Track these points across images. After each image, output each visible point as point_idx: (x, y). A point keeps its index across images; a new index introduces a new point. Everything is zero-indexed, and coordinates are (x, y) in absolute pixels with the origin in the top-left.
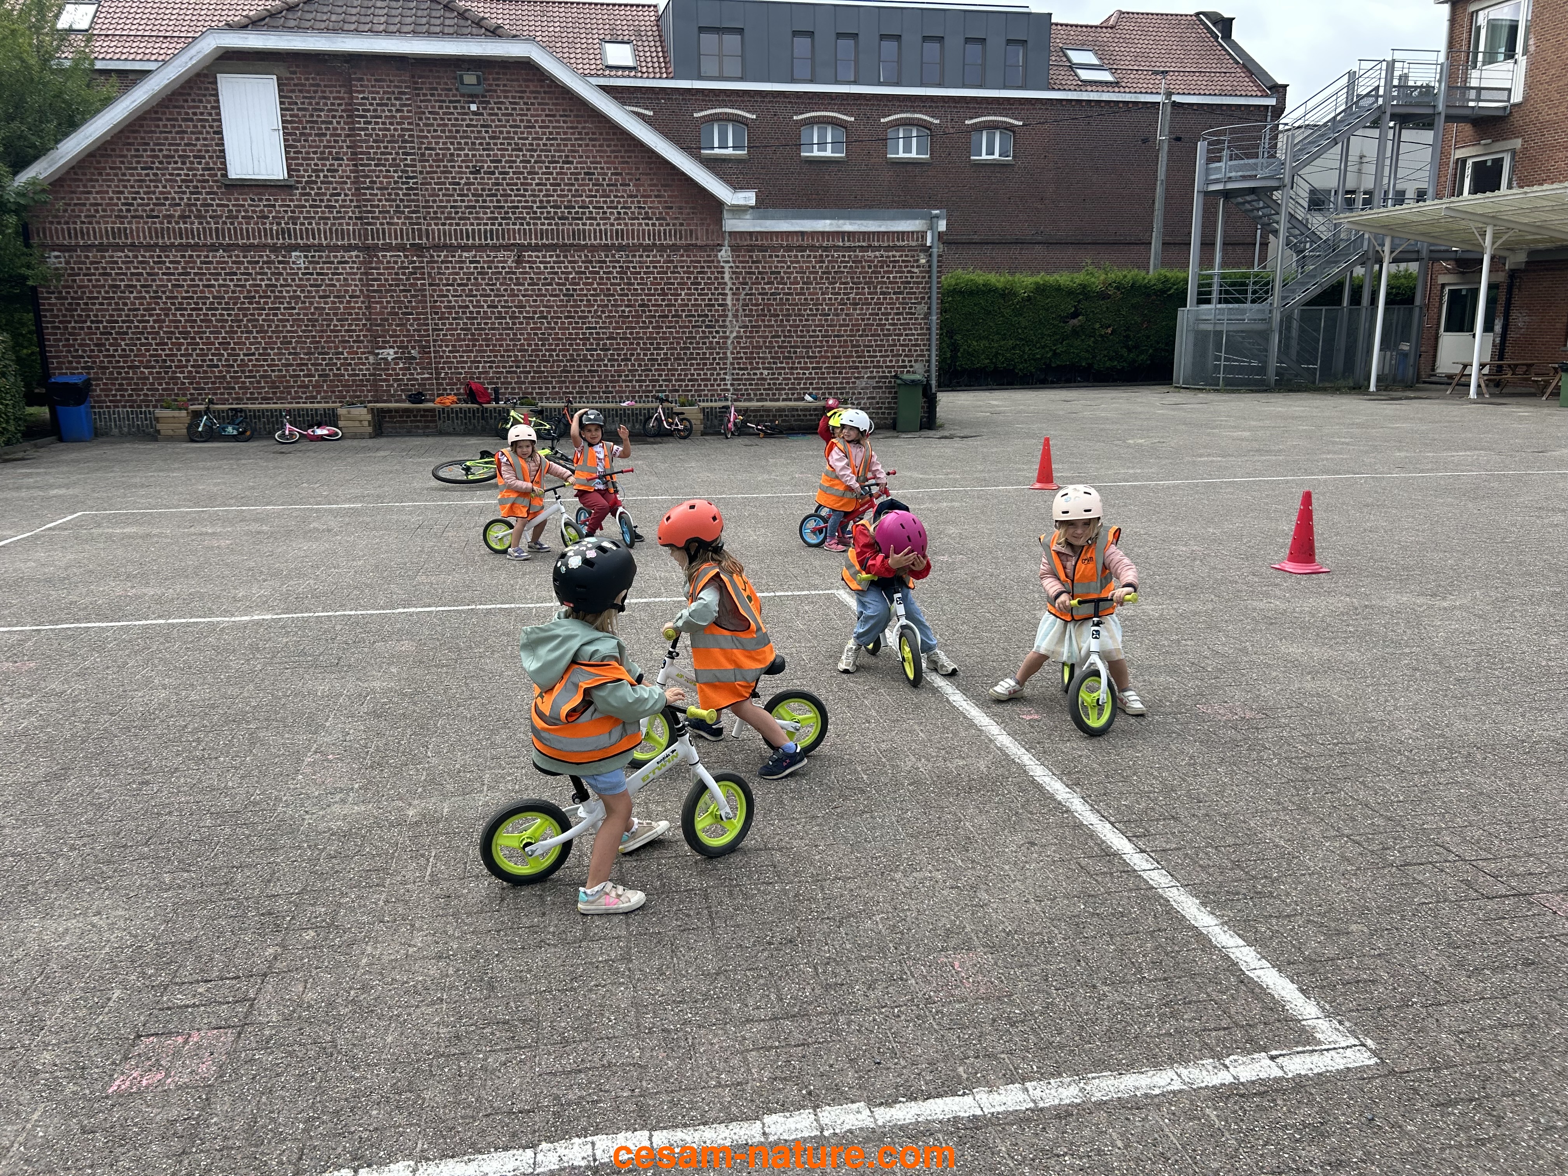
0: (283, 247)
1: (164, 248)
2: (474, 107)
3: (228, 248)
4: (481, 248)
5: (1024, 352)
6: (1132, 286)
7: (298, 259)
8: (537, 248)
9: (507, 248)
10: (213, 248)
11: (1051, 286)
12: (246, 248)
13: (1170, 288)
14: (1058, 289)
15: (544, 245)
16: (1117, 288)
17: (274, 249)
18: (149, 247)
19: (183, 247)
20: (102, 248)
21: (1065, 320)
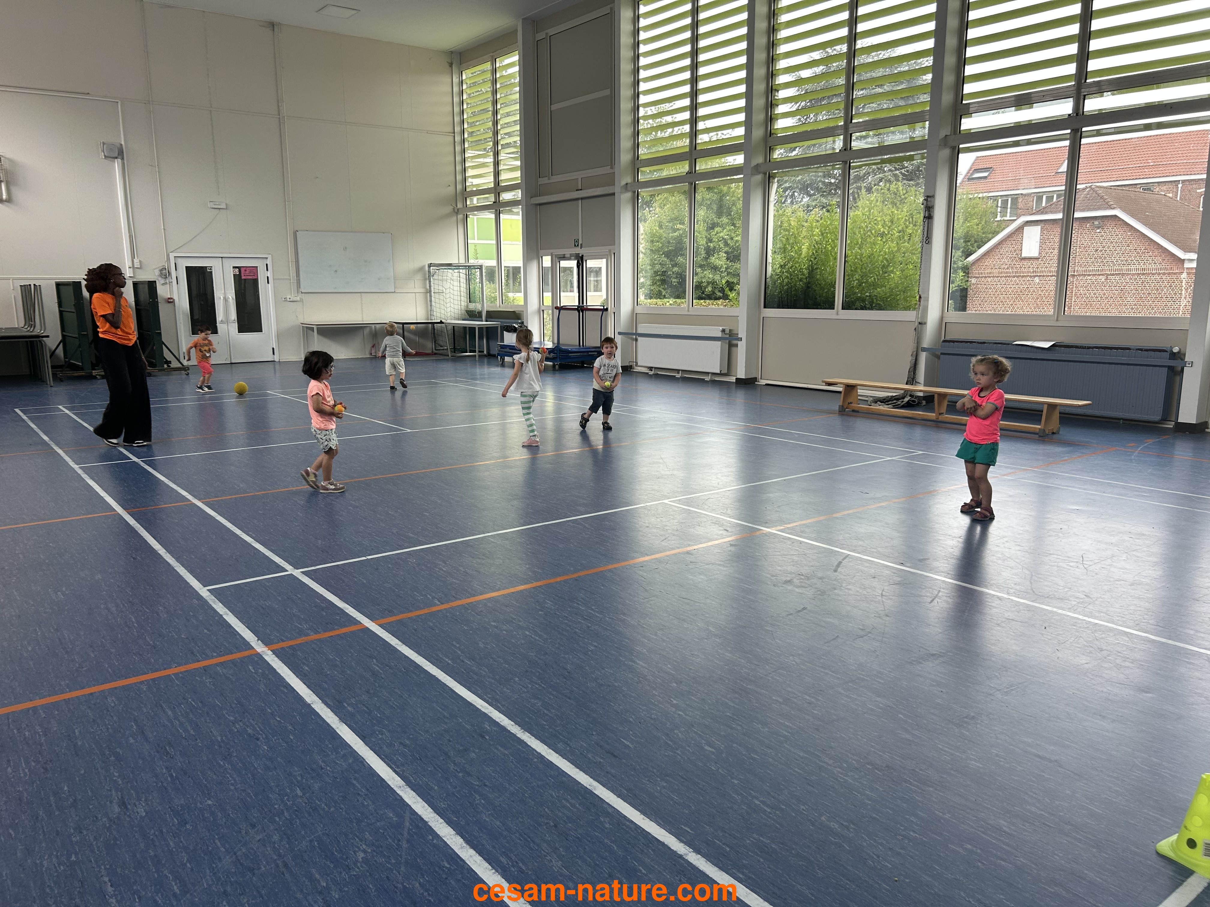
0: (1033, 276)
1: (1001, 277)
2: (1098, 231)
3: (1018, 277)
4: (1094, 275)
7: (1037, 280)
8: (1113, 275)
9: (1102, 275)
10: (1014, 277)
12: (1023, 276)
15: (1116, 274)
17: (1031, 277)
18: (998, 277)
19: (1006, 277)
20: (985, 277)
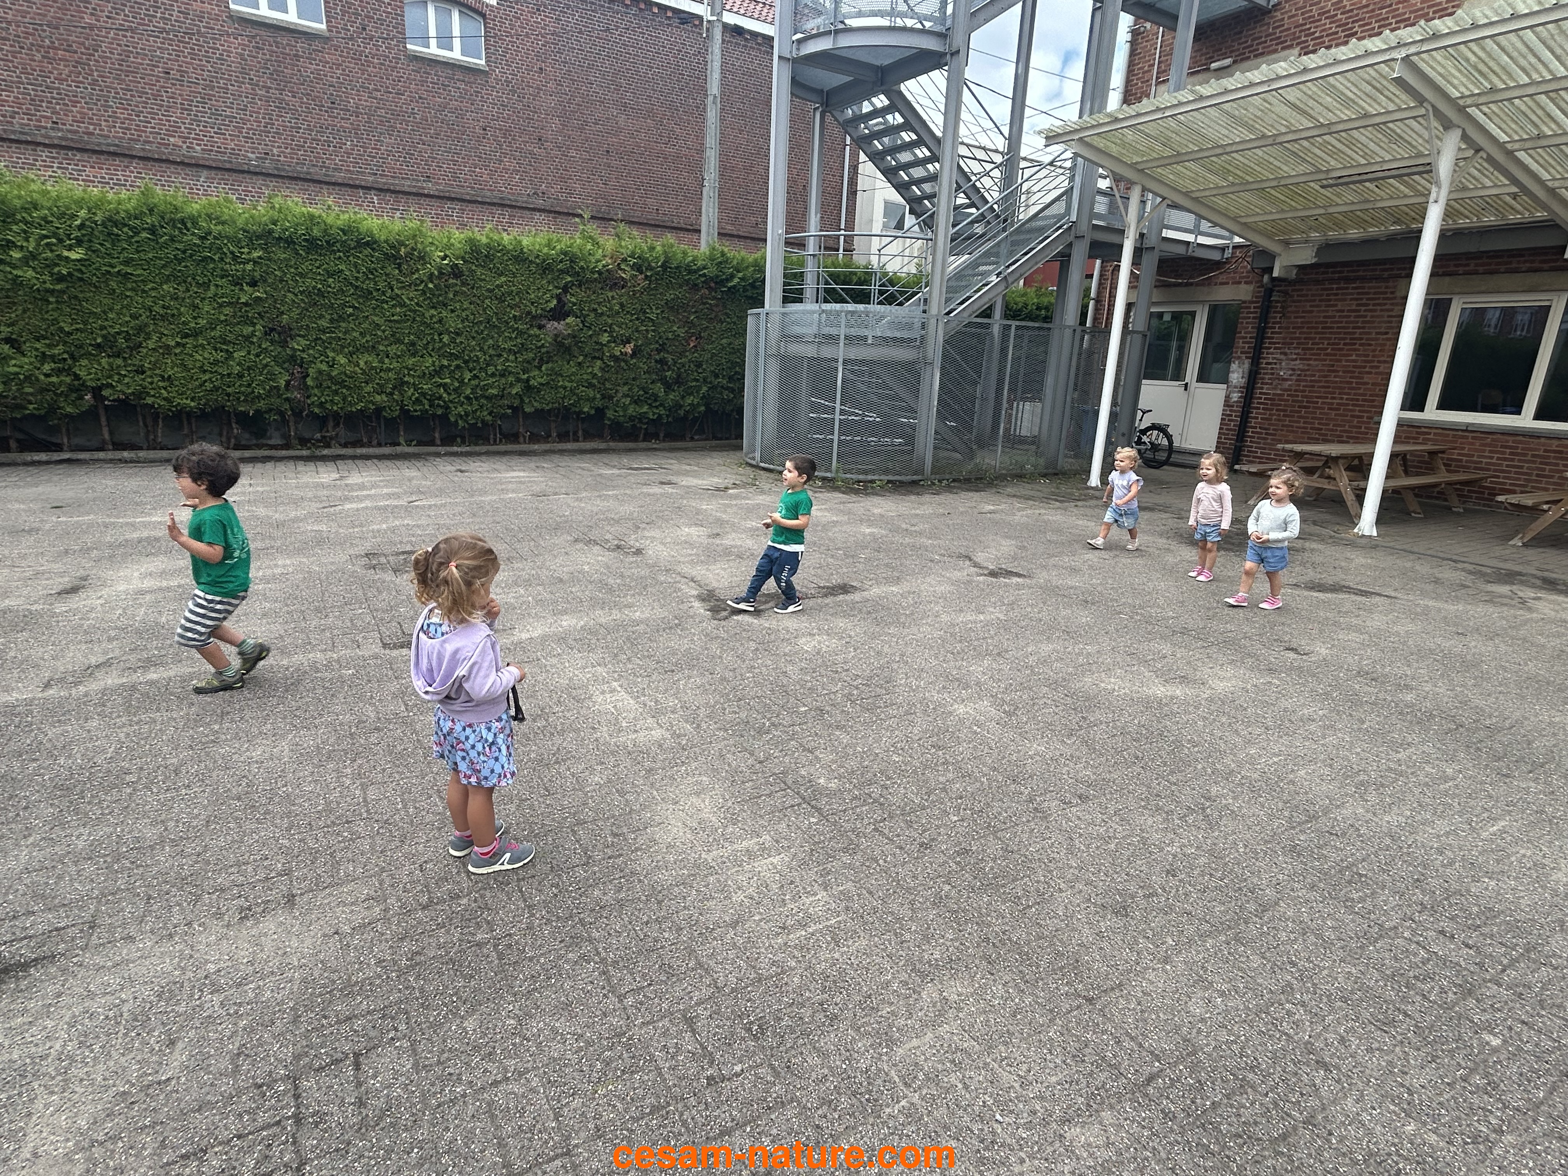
5: (461, 382)
6: (664, 266)
11: (504, 250)
13: (732, 276)
14: (520, 257)
16: (638, 268)
21: (537, 322)
